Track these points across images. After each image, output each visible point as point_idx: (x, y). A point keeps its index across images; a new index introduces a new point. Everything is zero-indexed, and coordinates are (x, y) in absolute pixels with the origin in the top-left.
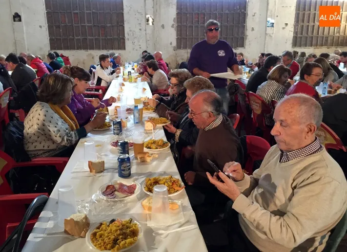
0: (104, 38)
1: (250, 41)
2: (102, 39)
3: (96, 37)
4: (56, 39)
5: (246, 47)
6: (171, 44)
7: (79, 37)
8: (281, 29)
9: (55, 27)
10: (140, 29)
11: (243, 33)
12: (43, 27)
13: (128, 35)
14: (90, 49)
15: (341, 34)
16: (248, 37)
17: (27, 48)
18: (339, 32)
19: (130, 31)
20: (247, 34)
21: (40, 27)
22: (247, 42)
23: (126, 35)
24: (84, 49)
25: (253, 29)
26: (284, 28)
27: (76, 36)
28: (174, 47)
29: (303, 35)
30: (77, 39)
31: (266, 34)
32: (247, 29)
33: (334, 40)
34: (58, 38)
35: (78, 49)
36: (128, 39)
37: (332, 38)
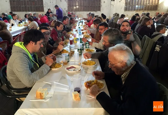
0: (34, 6)
1: (103, 8)
2: (33, 7)
3: (31, 6)
4: (13, 7)
5: (101, 11)
6: (65, 9)
7: (23, 6)
8: (119, 2)
9: (12, 1)
10: (50, 2)
11: (100, 4)
12: (7, 1)
13: (45, 5)
14: (28, 11)
15: (150, 4)
16: (102, 6)
17: (1, 11)
18: (149, 3)
19: (46, 3)
20: (102, 5)
21: (6, 1)
22: (101, 8)
23: (44, 5)
24: (25, 11)
25: (104, 2)
26: (120, 2)
27: (22, 5)
28: (67, 11)
29: (130, 5)
30: (22, 7)
31: (111, 4)
32: (101, 2)
33: (147, 7)
34: (14, 6)
35: (23, 11)
36: (45, 7)
37: (145, 7)
